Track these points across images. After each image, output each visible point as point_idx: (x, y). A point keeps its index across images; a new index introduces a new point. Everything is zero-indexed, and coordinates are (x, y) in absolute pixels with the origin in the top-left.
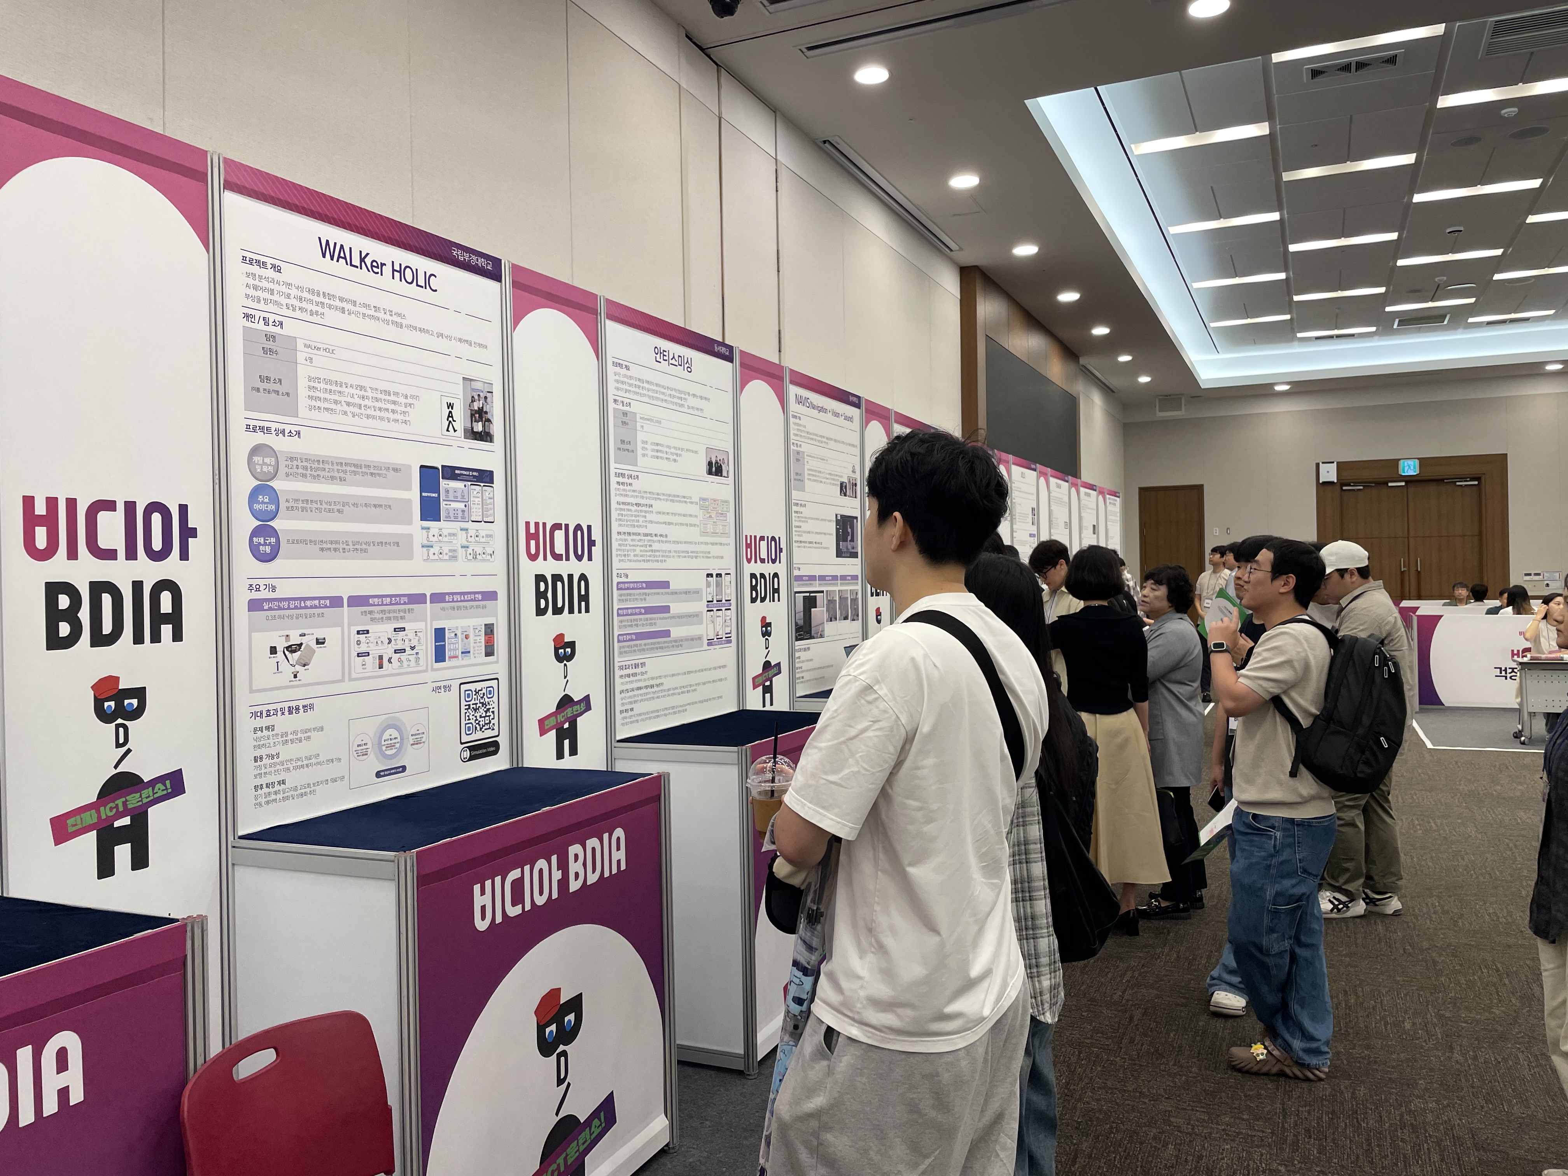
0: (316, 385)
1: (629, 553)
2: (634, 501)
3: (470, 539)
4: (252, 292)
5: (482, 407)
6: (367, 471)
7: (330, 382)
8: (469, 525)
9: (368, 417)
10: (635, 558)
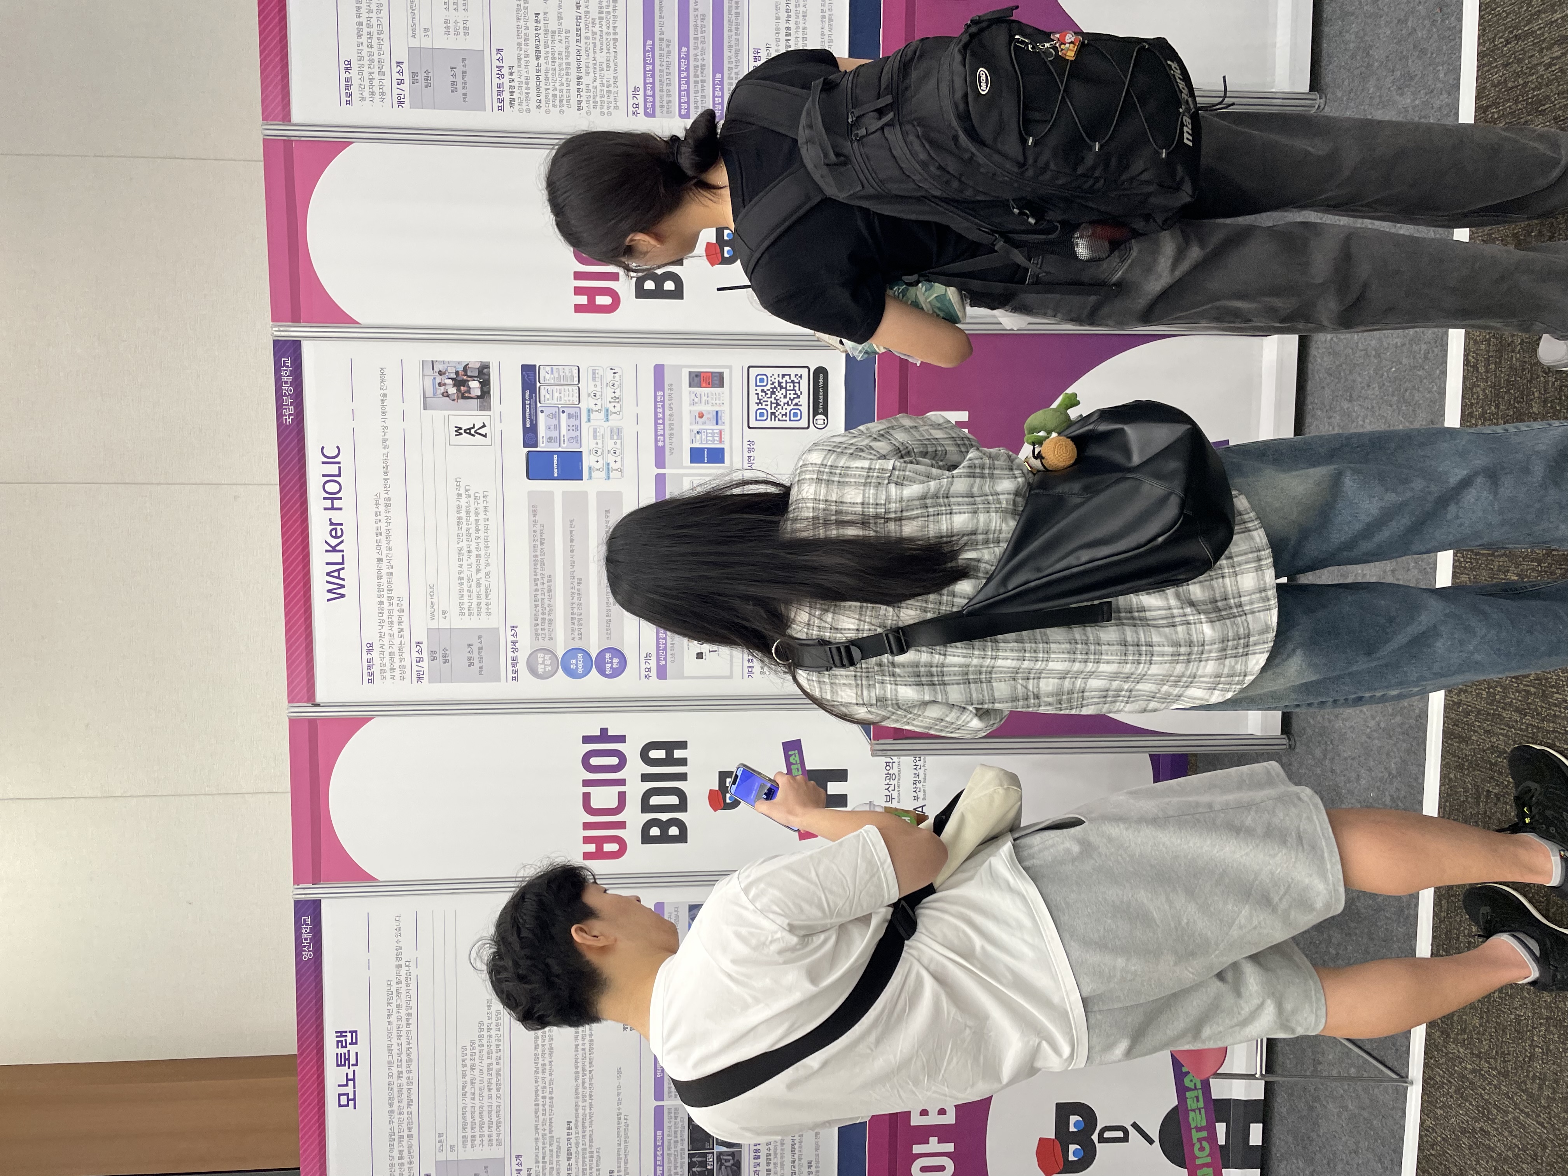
0: (466, 606)
1: (605, 81)
2: (533, 62)
3: (598, 407)
4: (397, 673)
5: (452, 379)
6: (539, 551)
7: (461, 590)
8: (583, 406)
9: (487, 547)
10: (612, 65)
